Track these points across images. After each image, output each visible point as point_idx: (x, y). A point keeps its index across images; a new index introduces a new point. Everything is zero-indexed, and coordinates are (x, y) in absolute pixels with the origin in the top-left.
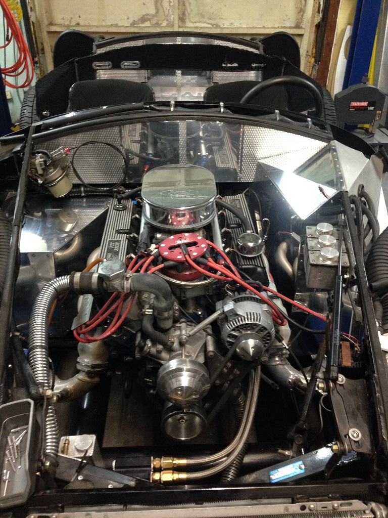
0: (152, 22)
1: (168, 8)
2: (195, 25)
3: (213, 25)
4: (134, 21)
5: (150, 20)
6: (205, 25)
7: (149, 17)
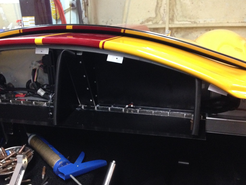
0: (153, 22)
1: (163, 13)
2: (180, 23)
3: (192, 22)
4: (142, 22)
5: (152, 21)
6: (187, 22)
7: (151, 19)
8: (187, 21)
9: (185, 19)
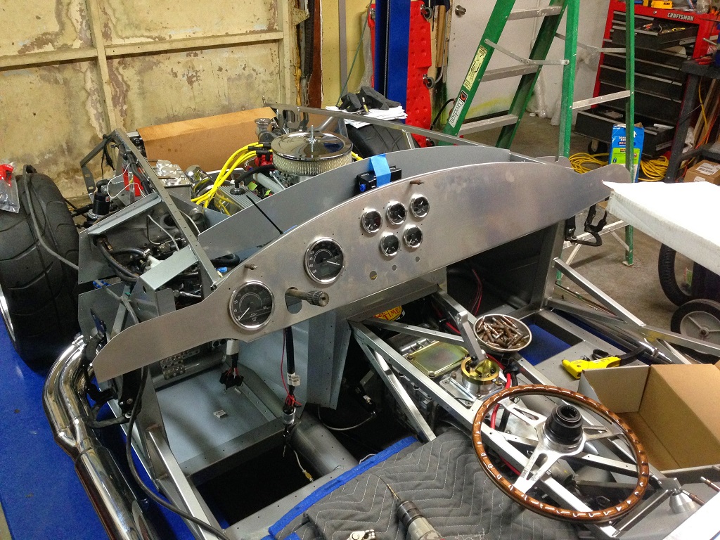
0: (55, 44)
1: (80, 20)
2: (127, 41)
5: (52, 41)
6: (144, 40)
7: (49, 37)
8: (143, 36)
9: (138, 33)
